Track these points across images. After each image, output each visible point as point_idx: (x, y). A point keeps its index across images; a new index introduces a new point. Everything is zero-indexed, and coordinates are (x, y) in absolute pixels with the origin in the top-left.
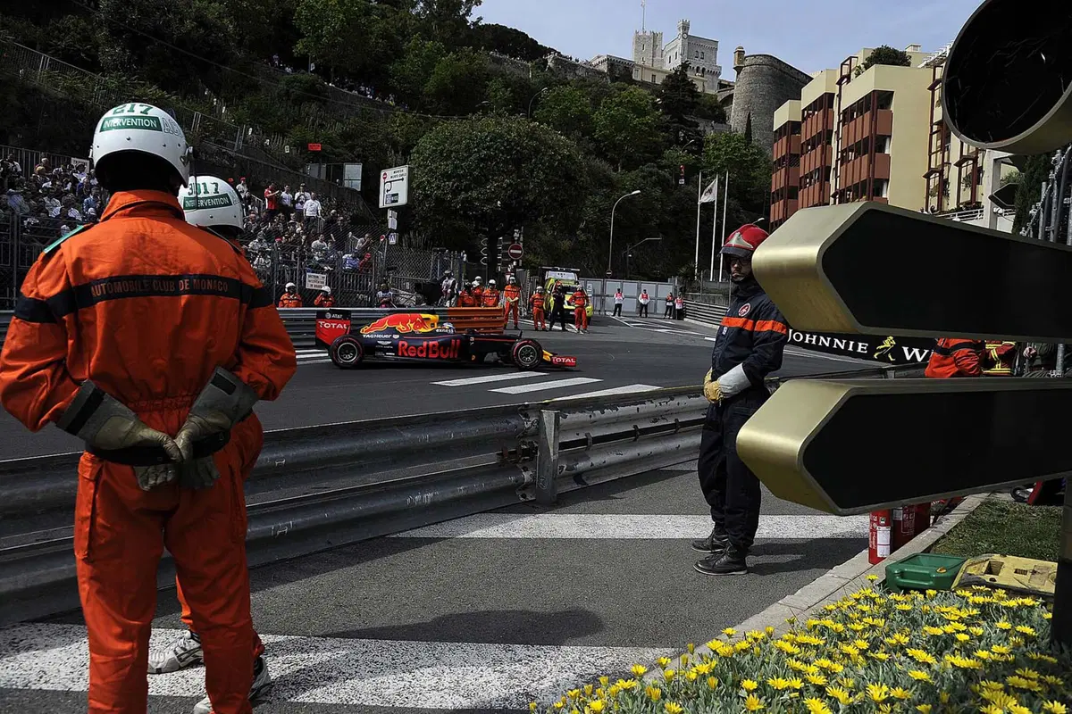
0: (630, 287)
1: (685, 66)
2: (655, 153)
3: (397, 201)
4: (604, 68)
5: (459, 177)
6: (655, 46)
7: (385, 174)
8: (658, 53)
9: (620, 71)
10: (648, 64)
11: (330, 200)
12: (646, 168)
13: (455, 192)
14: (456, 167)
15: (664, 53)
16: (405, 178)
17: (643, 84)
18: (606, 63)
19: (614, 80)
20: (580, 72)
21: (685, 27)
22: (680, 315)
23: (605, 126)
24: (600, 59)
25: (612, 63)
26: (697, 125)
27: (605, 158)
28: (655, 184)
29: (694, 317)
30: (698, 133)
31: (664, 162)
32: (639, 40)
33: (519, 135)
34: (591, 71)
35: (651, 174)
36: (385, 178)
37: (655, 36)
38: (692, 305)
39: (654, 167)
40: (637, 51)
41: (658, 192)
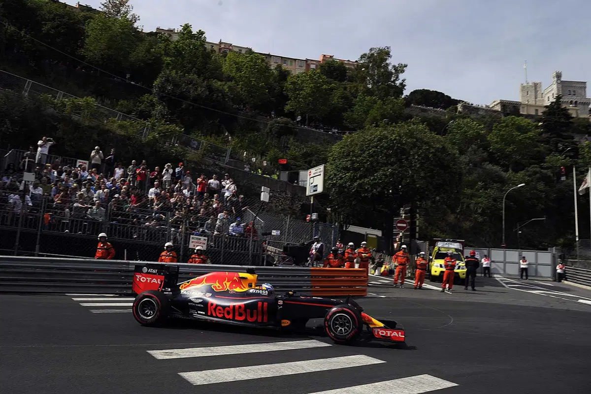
0: (513, 255)
1: (558, 98)
2: (539, 159)
3: (316, 190)
4: (498, 108)
5: (356, 170)
6: (536, 92)
7: (310, 172)
8: (539, 96)
9: (510, 108)
10: (532, 102)
11: (286, 194)
12: (531, 169)
13: (353, 180)
14: (353, 162)
15: (544, 95)
16: (322, 174)
17: (528, 116)
18: (499, 105)
19: (506, 115)
20: (481, 113)
21: (559, 76)
22: (561, 277)
23: (497, 143)
24: (495, 103)
25: (504, 104)
26: (573, 138)
27: (497, 164)
28: (539, 180)
29: (574, 280)
30: (574, 143)
31: (545, 165)
32: (523, 88)
33: (400, 136)
34: (489, 111)
35: (535, 173)
36: (310, 175)
37: (536, 86)
38: (570, 270)
39: (536, 167)
40: (523, 96)
41: (541, 186)
